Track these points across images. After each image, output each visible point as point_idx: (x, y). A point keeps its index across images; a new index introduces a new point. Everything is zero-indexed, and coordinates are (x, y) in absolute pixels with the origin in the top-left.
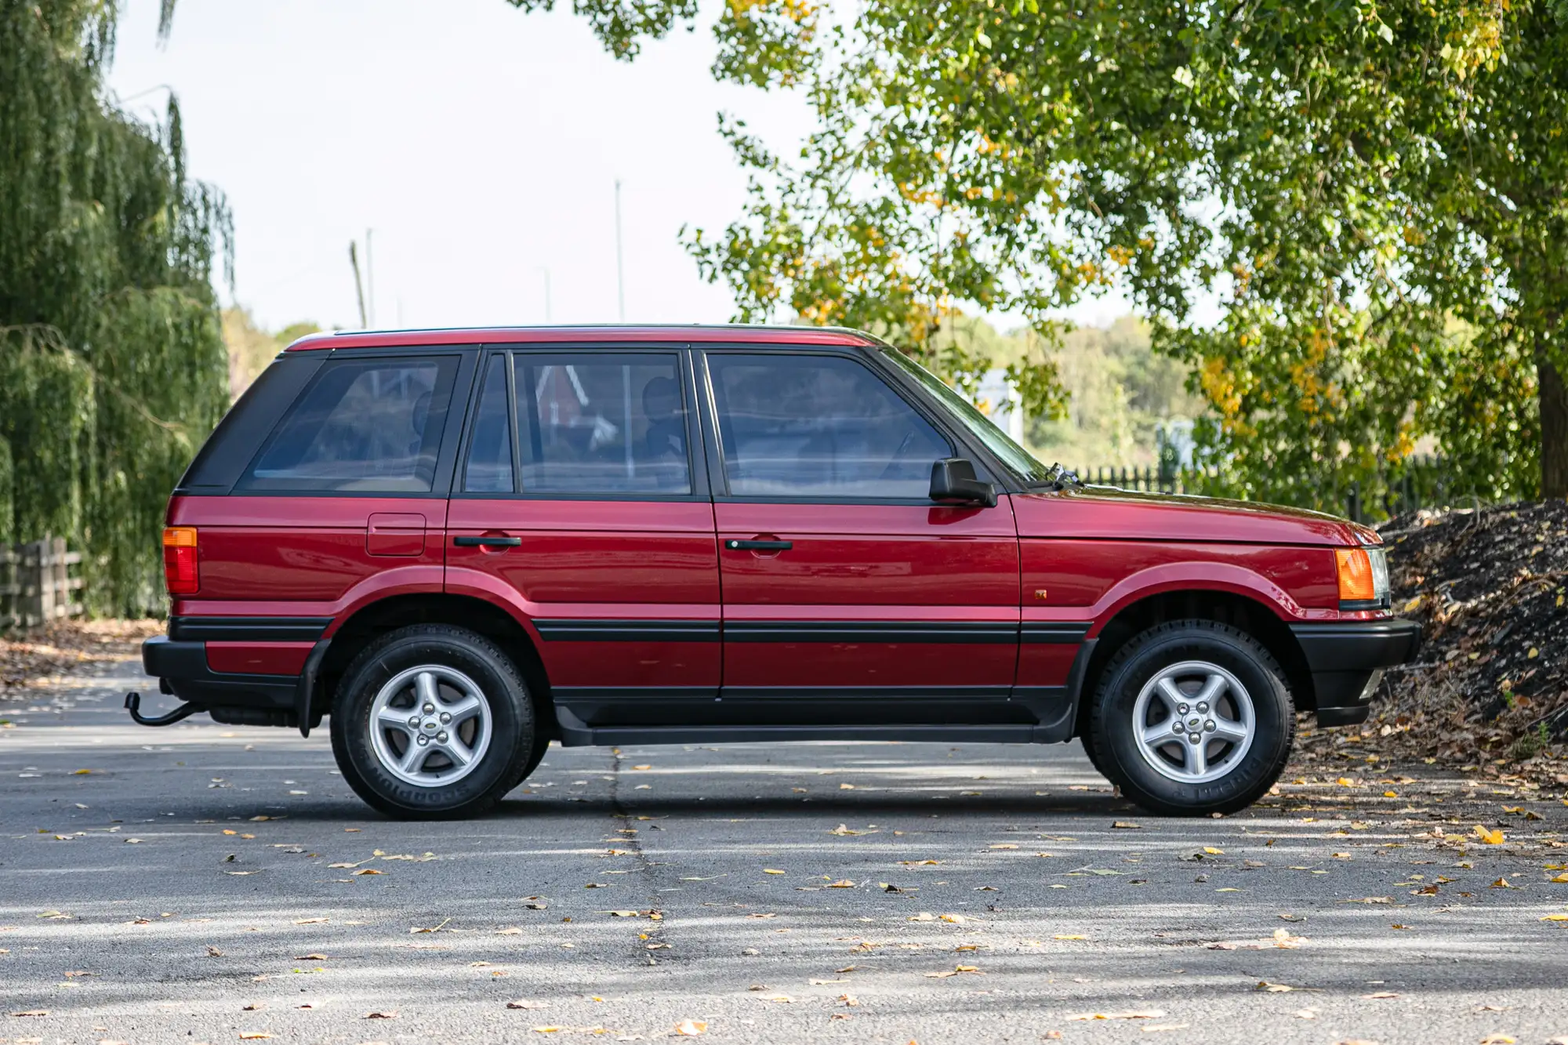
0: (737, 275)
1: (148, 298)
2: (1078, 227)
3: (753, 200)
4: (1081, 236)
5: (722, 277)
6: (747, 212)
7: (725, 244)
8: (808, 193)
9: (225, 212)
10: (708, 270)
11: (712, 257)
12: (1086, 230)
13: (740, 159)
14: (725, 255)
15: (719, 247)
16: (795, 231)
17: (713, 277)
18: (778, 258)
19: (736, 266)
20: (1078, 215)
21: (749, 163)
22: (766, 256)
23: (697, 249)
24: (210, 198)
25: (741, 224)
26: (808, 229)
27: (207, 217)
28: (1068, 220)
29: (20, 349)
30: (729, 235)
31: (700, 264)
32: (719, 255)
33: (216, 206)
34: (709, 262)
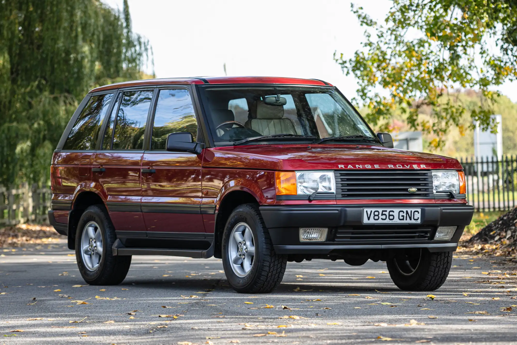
0: (358, 73)
2: (506, 50)
3: (365, 40)
4: (507, 54)
5: (352, 73)
6: (363, 45)
7: (354, 59)
8: (389, 37)
9: (149, 47)
10: (345, 70)
11: (348, 65)
12: (509, 52)
13: (360, 23)
14: (354, 64)
15: (350, 60)
16: (384, 54)
17: (348, 73)
18: (376, 65)
19: (358, 69)
20: (506, 46)
21: (364, 24)
22: (370, 64)
23: (341, 62)
24: (142, 40)
25: (361, 51)
26: (389, 52)
27: (140, 48)
28: (502, 47)
29: (58, 104)
30: (355, 55)
31: (342, 68)
32: (351, 64)
33: (145, 43)
34: (346, 67)
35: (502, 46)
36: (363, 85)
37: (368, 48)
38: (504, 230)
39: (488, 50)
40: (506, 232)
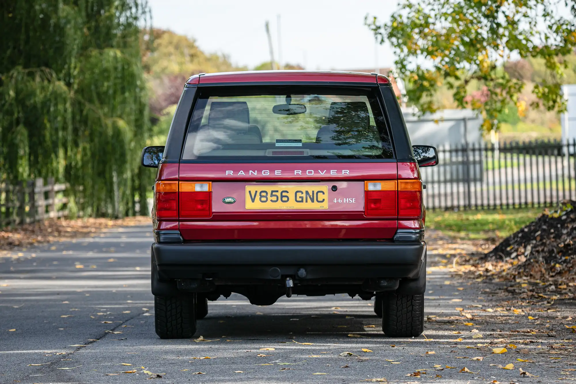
0: (394, 40)
1: (101, 54)
5: (386, 40)
6: (401, 6)
7: (389, 24)
9: (147, 10)
10: (379, 37)
11: (382, 31)
14: (389, 30)
15: (386, 25)
16: (427, 17)
17: (382, 41)
18: (417, 30)
19: (395, 36)
22: (409, 30)
23: (374, 27)
25: (398, 13)
26: (432, 15)
27: (137, 10)
29: (34, 79)
30: (392, 19)
31: (376, 34)
32: (386, 30)
33: (142, 5)
34: (380, 34)
35: (573, 6)
36: (402, 55)
37: (408, 10)
38: (523, 245)
39: (552, 12)
40: (525, 247)
